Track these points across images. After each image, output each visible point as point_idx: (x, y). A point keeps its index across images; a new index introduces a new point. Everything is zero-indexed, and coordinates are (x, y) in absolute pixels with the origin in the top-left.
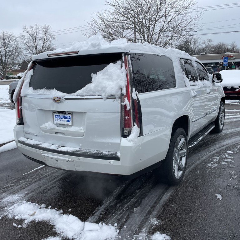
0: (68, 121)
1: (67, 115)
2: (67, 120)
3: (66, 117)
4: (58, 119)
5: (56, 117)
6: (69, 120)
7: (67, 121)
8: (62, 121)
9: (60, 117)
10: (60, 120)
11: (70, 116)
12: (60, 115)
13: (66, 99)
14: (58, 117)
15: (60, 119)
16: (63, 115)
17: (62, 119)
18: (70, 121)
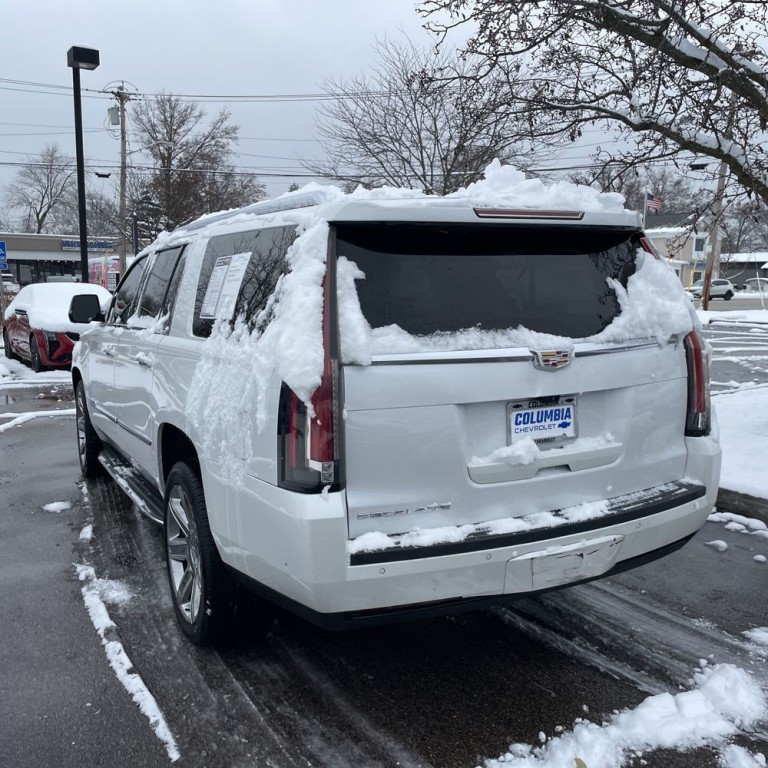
0: (564, 425)
1: (560, 408)
2: (560, 422)
3: (556, 415)
4: (530, 425)
5: (521, 419)
6: (568, 420)
7: (560, 426)
8: (544, 428)
9: (535, 419)
10: (537, 428)
11: (568, 410)
12: (535, 411)
13: (578, 355)
14: (528, 419)
15: (537, 424)
16: (544, 409)
17: (543, 423)
18: (568, 424)
